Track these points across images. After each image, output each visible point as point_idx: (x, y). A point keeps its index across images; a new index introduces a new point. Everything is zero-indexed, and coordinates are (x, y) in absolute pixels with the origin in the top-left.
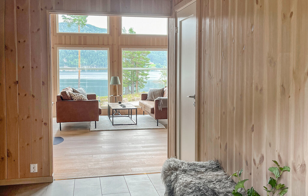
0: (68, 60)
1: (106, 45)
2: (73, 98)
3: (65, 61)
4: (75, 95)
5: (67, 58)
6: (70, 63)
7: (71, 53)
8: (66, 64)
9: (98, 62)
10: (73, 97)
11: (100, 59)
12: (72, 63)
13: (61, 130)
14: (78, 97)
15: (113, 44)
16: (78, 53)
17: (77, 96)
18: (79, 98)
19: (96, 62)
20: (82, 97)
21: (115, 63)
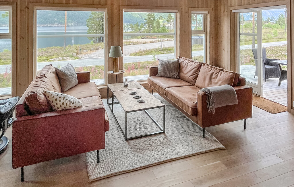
0: (58, 20)
1: (103, 5)
2: (52, 104)
3: (56, 20)
4: (56, 100)
5: (57, 18)
6: (60, 21)
7: (60, 15)
8: (57, 22)
9: (78, 20)
10: (52, 102)
11: (80, 18)
12: (61, 21)
13: (23, 180)
14: (63, 103)
15: (112, 4)
16: (65, 14)
17: (62, 101)
18: (66, 107)
19: (77, 21)
20: (71, 105)
21: (115, 29)
